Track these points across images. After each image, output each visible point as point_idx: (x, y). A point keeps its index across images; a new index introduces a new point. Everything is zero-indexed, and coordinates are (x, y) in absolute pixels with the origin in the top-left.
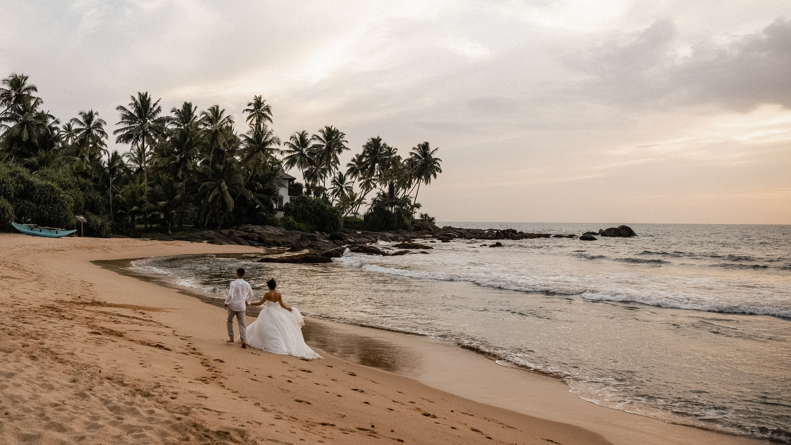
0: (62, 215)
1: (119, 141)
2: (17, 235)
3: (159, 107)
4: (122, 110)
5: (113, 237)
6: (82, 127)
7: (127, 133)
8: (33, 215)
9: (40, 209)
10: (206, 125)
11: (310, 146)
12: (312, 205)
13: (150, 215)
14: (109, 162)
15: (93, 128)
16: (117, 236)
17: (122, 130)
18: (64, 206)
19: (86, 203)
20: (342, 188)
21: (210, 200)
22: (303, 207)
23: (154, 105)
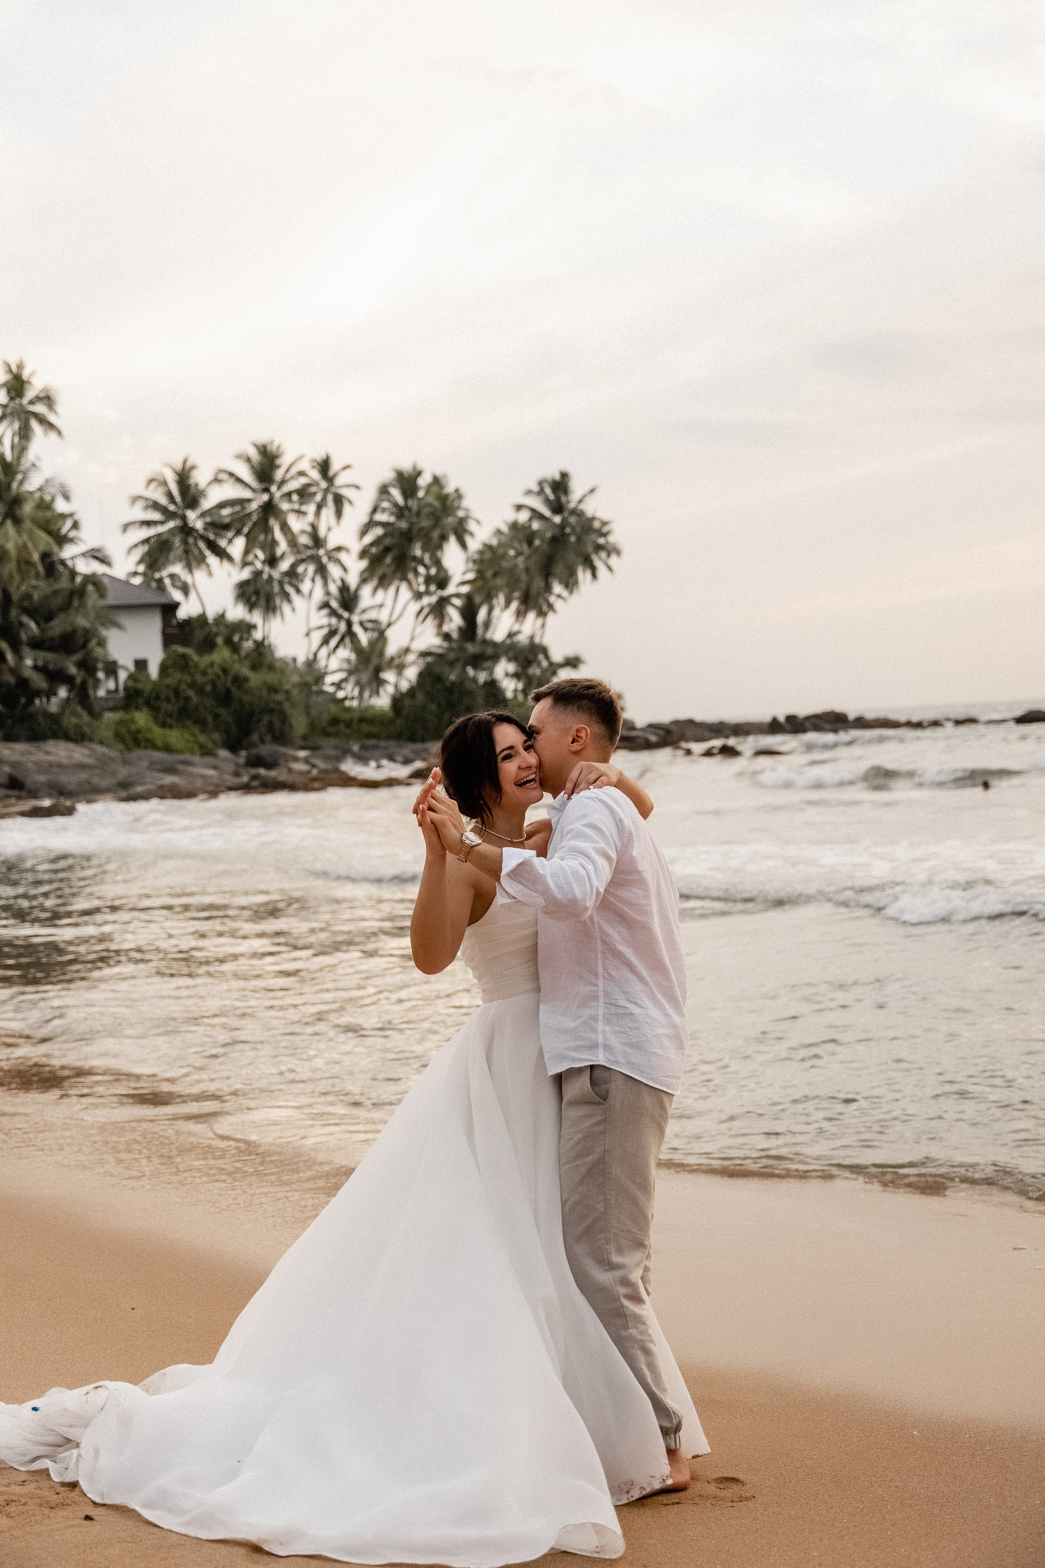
11: (207, 504)
12: (204, 673)
20: (349, 624)
22: (179, 682)
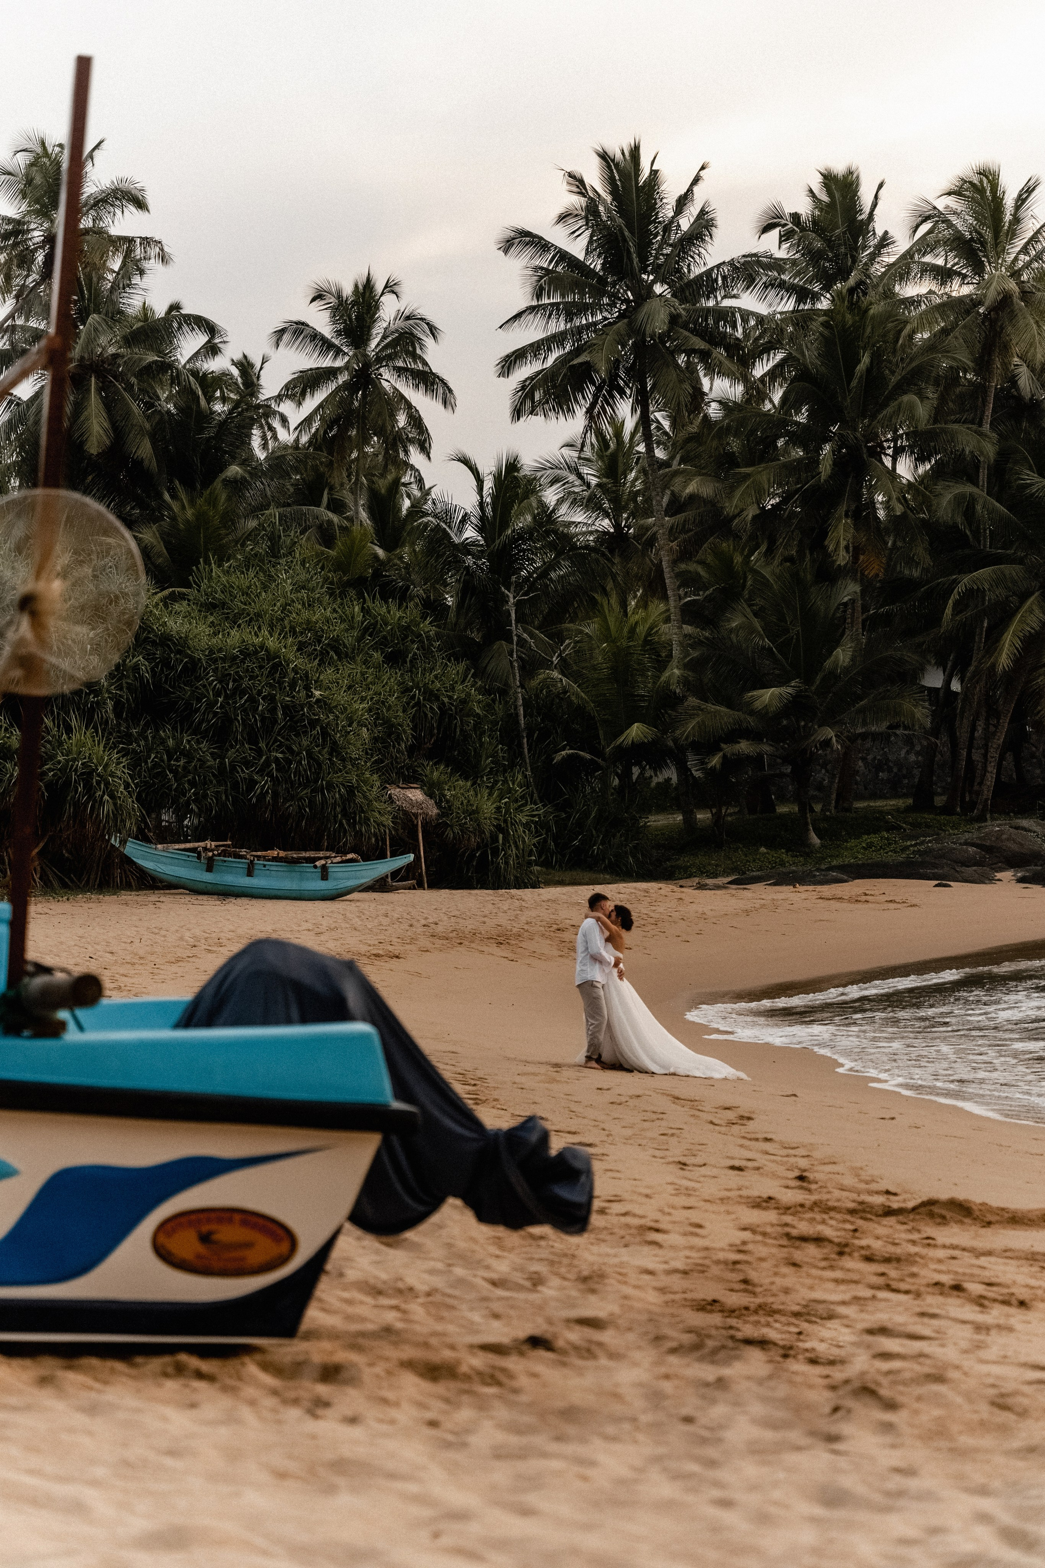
0: (330, 786)
1: (528, 404)
2: (153, 897)
3: (703, 212)
4: (530, 251)
5: (548, 883)
6: (327, 362)
7: (562, 362)
8: (205, 796)
9: (233, 768)
10: (944, 275)
13: (715, 761)
14: (483, 518)
15: (379, 360)
16: (567, 876)
17: (535, 349)
18: (335, 743)
19: (418, 721)
21: (1004, 660)
23: (683, 202)
